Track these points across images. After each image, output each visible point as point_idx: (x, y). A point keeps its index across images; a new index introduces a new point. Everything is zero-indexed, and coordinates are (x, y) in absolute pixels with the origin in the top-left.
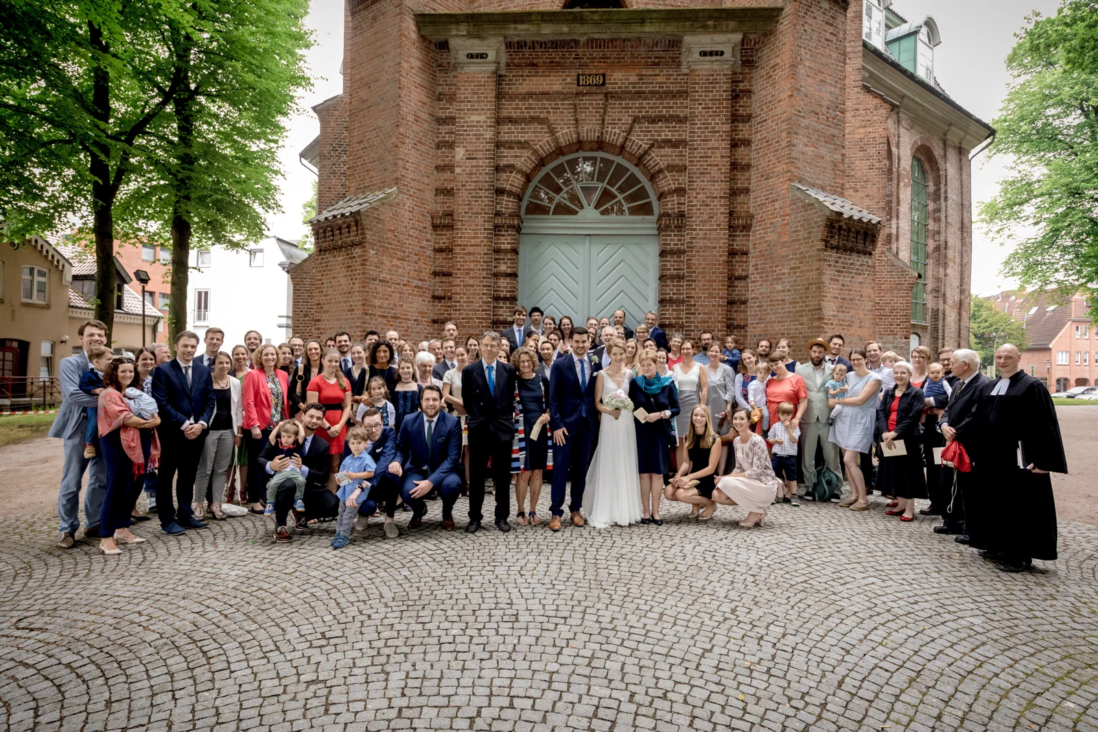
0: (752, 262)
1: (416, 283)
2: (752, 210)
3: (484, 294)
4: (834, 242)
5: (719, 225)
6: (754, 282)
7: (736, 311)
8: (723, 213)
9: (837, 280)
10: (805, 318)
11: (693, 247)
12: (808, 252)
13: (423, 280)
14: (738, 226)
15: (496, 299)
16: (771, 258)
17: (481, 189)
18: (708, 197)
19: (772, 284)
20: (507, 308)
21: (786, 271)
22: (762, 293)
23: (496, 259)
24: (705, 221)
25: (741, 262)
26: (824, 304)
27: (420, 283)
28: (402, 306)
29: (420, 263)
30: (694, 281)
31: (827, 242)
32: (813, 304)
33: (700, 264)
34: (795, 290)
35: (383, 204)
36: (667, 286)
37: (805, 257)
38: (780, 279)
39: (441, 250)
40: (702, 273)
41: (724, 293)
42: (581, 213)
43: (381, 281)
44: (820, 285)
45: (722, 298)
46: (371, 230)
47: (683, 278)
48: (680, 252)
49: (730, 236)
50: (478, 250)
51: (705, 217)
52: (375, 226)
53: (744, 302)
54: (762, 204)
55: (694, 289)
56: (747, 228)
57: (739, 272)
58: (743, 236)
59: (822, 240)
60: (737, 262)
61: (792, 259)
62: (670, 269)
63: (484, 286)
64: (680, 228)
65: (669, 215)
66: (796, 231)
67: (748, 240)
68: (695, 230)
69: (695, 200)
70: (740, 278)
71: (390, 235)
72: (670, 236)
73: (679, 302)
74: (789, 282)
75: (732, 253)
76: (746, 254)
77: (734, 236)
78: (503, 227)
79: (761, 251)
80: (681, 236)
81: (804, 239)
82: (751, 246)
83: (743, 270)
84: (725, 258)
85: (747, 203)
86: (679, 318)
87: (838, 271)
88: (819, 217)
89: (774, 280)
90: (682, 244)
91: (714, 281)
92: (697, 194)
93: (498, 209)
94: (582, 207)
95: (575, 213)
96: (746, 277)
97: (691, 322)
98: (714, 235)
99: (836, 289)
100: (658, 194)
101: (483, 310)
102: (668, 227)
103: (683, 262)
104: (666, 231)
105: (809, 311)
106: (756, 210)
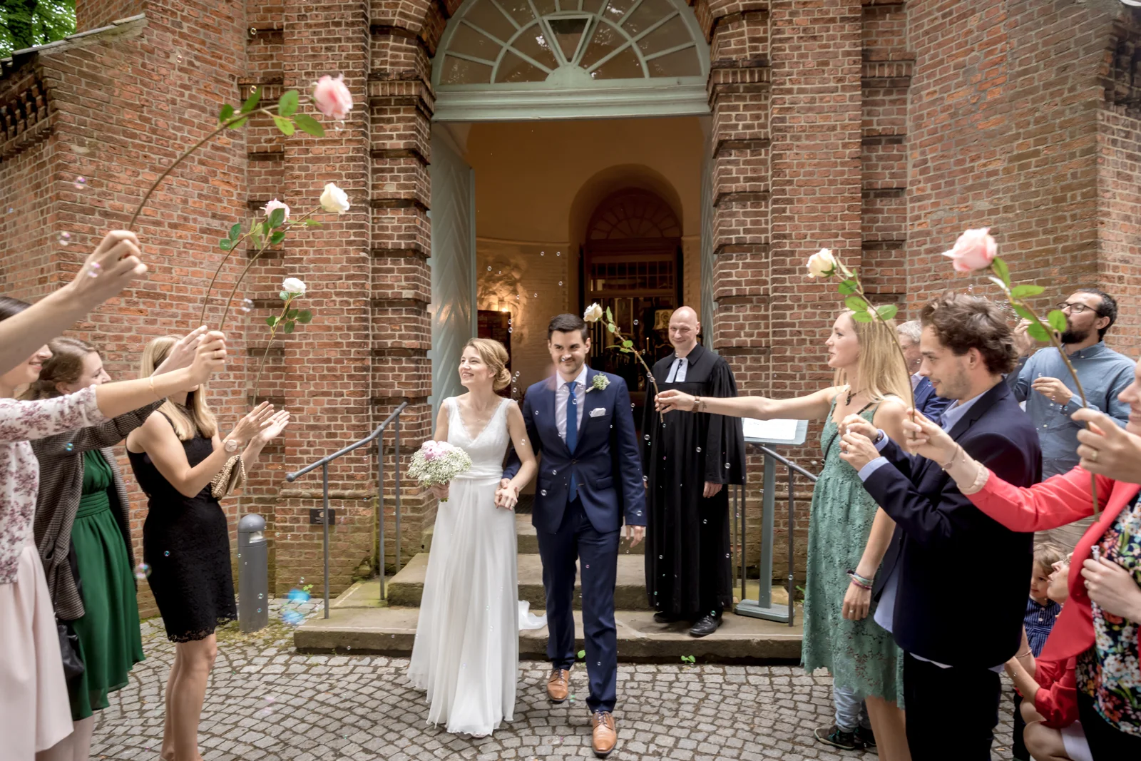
0: (913, 156)
1: (204, 222)
2: (908, 47)
3: (350, 243)
4: (1122, 88)
5: (840, 80)
6: (919, 199)
7: (879, 264)
8: (848, 54)
9: (1129, 178)
10: (1055, 270)
11: (785, 130)
12: (1060, 113)
13: (223, 218)
14: (882, 79)
15: (379, 253)
16: (958, 143)
17: (338, 24)
18: (815, 21)
19: (965, 200)
20: (401, 271)
21: (998, 166)
22: (939, 222)
23: (375, 171)
24: (810, 72)
25: (889, 158)
26: (1104, 232)
27: (215, 224)
28: (169, 270)
29: (215, 182)
30: (790, 201)
31: (1109, 87)
32: (1075, 234)
33: (801, 165)
34: (1026, 207)
35: (104, 44)
36: (732, 215)
37: (1051, 129)
38: (986, 185)
39: (263, 156)
40: (806, 183)
41: (854, 225)
42: (554, 78)
43: (106, 214)
44: (1091, 190)
45: (851, 235)
46: (73, 100)
47: (765, 198)
48: (758, 143)
49: (865, 103)
50: (334, 151)
51: (811, 63)
52: (85, 93)
53: (898, 244)
54: (935, 29)
55: (791, 219)
56: (900, 84)
57: (885, 180)
58: (893, 102)
59: (1098, 81)
60: (880, 158)
61: (1017, 137)
62: (737, 180)
63: (350, 227)
64: (758, 90)
65: (733, 64)
66: (1025, 72)
67: (903, 112)
68: (790, 91)
69: (787, 28)
70: (887, 193)
71: (128, 115)
72: (736, 108)
73: (759, 248)
74: (1007, 190)
75: (870, 141)
76: (899, 142)
77: (875, 103)
78: (388, 102)
79: (934, 131)
80: (759, 107)
81: (1046, 86)
82: (909, 124)
83: (893, 176)
84: (855, 150)
85: (899, 33)
86: (758, 282)
87: (1130, 157)
88: (1090, 26)
89: (970, 188)
90: (763, 126)
91: (832, 200)
92: (792, 14)
93: (377, 65)
94: (555, 65)
95: (541, 76)
96: (900, 190)
97: (785, 289)
98: (830, 100)
99: (1127, 198)
100: (710, 22)
101: (349, 277)
102: (731, 89)
103: (764, 162)
104: (727, 98)
105: (1065, 250)
106: (918, 45)
